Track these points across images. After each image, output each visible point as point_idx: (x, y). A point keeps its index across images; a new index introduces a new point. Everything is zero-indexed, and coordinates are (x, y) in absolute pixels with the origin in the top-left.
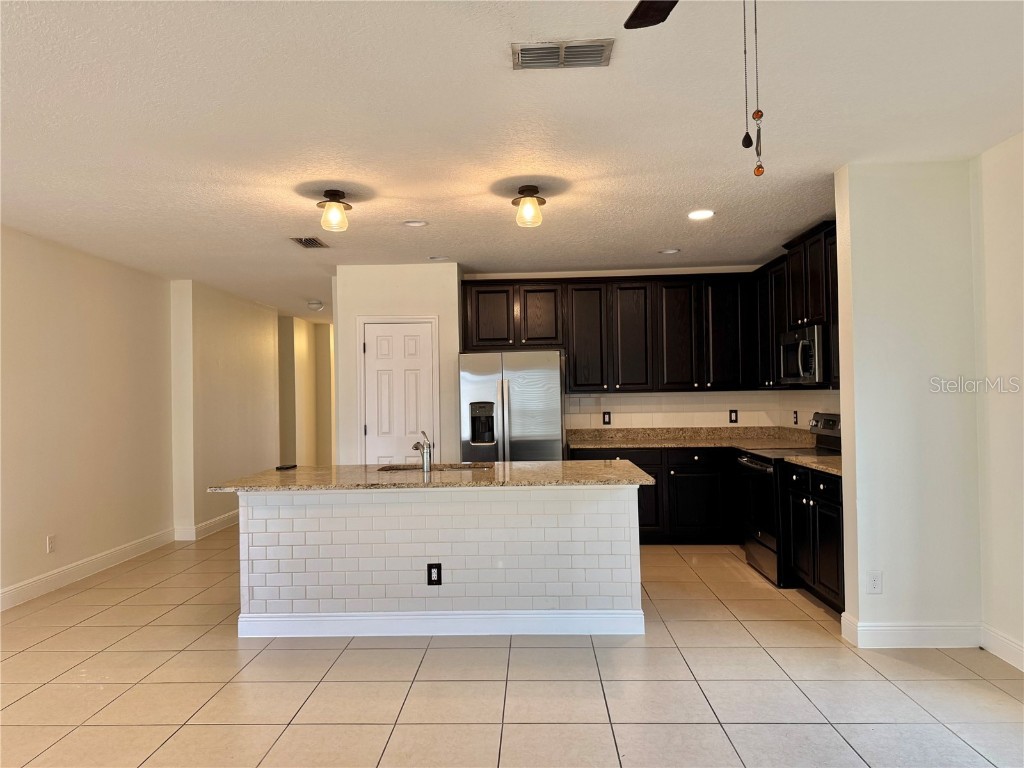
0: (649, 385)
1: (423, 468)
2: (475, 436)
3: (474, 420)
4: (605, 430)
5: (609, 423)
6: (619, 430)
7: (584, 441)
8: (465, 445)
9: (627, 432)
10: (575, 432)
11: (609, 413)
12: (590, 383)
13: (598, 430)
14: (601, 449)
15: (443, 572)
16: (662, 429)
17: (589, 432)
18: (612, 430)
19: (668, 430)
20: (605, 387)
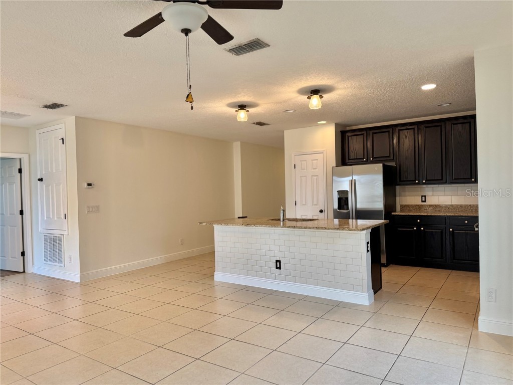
0: (444, 181)
1: (279, 220)
2: (340, 207)
3: (340, 199)
4: (422, 205)
5: (425, 201)
6: (430, 206)
7: (410, 211)
8: (335, 211)
9: (436, 206)
10: (405, 206)
11: (425, 196)
12: (408, 179)
13: (418, 205)
14: (409, 215)
15: (282, 264)
16: (457, 205)
17: (413, 206)
18: (428, 205)
19: (461, 206)
20: (417, 182)
